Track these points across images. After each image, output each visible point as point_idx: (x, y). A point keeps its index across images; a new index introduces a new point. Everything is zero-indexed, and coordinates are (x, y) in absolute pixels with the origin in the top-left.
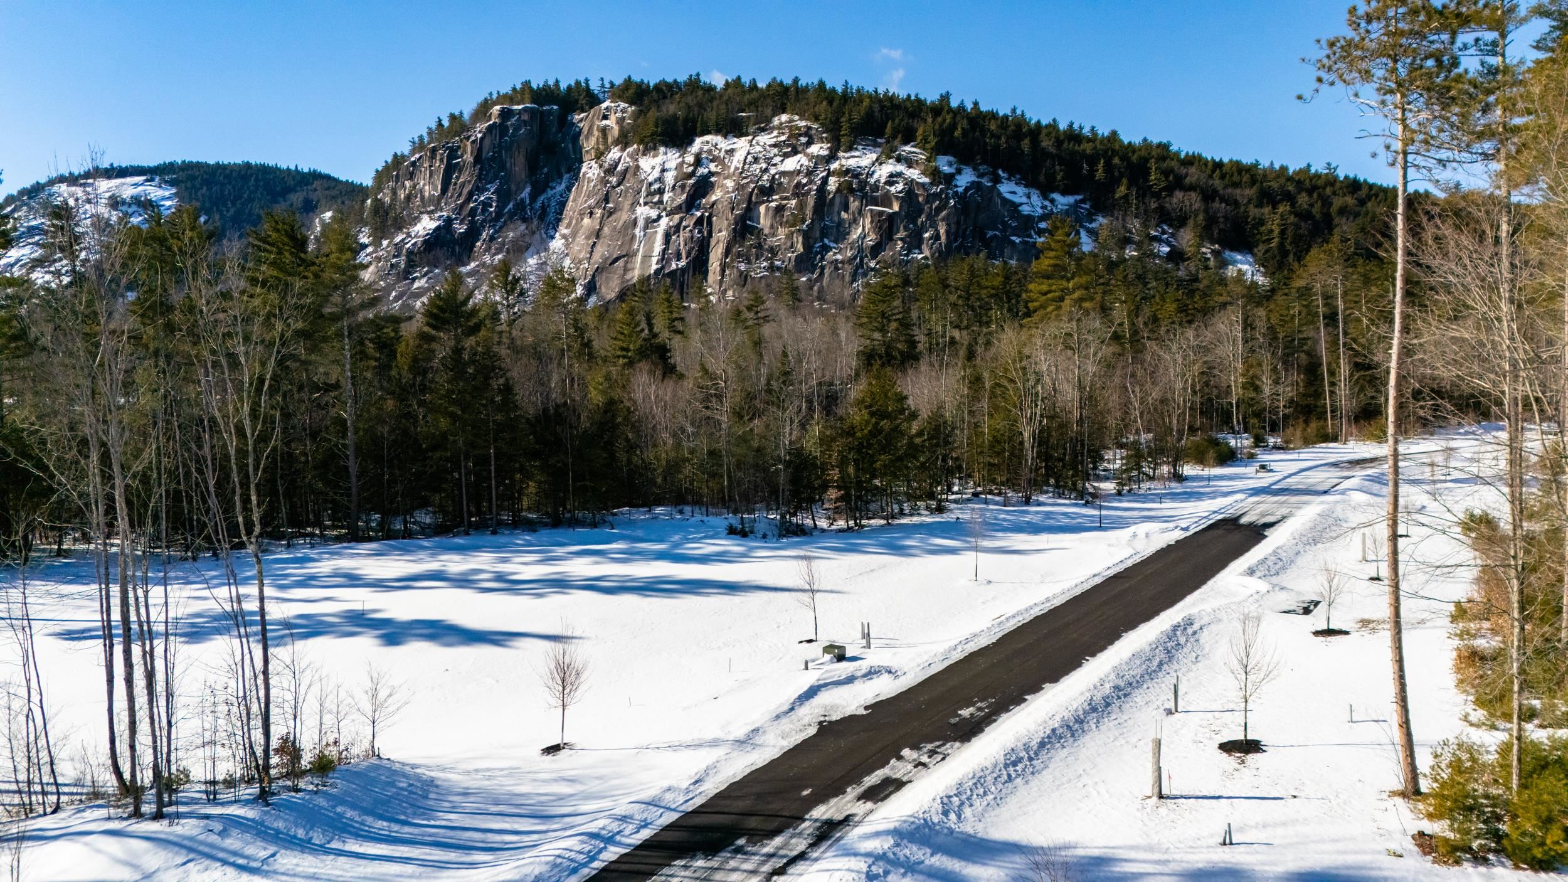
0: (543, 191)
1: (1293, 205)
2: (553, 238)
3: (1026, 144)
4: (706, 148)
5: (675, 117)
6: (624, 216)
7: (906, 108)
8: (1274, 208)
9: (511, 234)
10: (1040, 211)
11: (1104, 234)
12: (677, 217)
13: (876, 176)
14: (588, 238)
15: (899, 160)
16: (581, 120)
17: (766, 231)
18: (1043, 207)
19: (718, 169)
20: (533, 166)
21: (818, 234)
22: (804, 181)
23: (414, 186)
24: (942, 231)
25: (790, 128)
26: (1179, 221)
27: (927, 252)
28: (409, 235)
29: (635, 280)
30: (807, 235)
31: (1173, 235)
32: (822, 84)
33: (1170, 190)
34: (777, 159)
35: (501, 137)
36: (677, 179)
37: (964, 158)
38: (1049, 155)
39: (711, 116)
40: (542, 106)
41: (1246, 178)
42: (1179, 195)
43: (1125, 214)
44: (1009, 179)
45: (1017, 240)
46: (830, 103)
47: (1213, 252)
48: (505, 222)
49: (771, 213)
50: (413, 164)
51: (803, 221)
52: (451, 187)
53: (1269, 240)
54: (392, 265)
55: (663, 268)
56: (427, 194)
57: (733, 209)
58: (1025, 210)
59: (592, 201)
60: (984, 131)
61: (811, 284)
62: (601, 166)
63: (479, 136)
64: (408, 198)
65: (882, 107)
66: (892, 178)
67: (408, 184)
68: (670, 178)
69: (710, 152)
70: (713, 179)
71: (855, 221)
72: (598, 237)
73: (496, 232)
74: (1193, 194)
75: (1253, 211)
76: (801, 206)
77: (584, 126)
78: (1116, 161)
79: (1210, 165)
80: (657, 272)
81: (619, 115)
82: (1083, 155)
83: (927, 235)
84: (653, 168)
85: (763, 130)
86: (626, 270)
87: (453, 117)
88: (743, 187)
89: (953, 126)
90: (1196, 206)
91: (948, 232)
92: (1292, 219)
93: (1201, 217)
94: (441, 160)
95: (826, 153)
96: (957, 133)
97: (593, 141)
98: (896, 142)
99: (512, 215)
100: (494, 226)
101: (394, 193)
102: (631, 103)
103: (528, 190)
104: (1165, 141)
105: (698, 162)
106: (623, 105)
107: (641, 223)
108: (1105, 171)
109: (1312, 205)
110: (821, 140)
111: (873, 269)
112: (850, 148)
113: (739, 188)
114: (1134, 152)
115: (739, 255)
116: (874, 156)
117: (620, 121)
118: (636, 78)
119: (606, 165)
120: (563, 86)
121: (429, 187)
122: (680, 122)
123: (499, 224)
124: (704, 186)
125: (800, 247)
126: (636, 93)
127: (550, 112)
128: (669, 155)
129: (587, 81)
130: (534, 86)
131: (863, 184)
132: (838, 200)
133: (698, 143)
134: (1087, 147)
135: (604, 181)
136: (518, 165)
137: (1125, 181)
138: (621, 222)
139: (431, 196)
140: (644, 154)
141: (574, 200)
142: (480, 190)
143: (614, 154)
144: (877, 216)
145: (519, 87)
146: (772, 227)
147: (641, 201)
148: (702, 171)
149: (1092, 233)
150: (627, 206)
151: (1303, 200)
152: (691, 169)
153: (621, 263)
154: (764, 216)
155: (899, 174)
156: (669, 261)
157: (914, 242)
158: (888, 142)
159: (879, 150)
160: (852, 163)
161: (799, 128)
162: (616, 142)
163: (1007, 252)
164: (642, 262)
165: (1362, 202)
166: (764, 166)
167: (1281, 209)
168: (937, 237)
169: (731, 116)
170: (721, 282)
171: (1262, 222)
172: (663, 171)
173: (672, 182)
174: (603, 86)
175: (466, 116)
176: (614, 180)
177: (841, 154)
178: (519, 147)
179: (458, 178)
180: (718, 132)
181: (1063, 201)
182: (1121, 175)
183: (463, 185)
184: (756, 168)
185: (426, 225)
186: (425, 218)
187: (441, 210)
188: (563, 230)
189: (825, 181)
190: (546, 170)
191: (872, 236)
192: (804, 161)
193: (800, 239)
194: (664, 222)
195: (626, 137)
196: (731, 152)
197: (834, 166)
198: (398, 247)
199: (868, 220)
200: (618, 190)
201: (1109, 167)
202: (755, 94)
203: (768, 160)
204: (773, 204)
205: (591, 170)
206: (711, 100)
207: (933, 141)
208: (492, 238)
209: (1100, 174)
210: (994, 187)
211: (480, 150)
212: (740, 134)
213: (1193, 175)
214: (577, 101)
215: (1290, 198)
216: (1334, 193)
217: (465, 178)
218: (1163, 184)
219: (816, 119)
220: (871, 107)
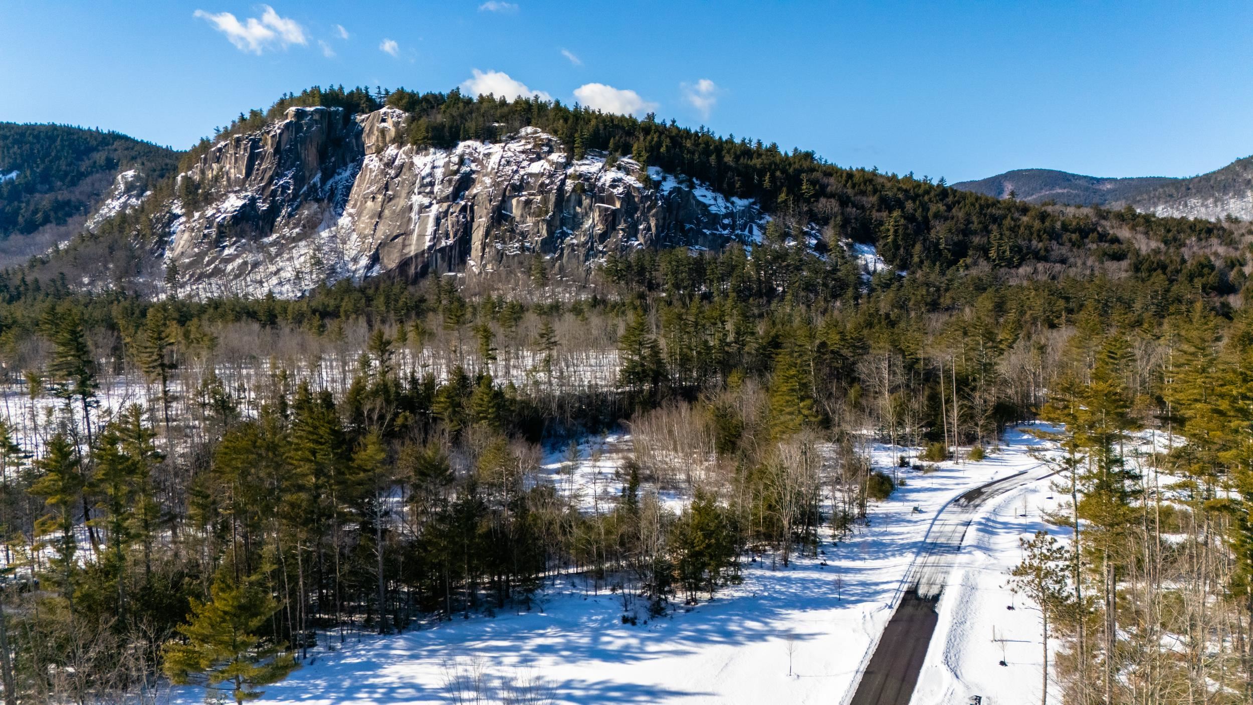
0: (332, 176)
1: (903, 211)
2: (341, 215)
3: (713, 159)
4: (467, 151)
5: (443, 126)
6: (402, 202)
7: (623, 128)
8: (890, 212)
9: (306, 212)
10: (724, 211)
11: (771, 229)
12: (445, 205)
13: (602, 180)
14: (371, 218)
15: (619, 168)
16: (363, 121)
17: (518, 219)
18: (726, 208)
19: (478, 168)
20: (323, 156)
21: (558, 223)
22: (547, 181)
23: (221, 168)
24: (653, 224)
25: (535, 138)
26: (824, 221)
27: (641, 240)
28: (218, 211)
29: (412, 254)
30: (549, 224)
31: (819, 231)
32: (558, 103)
33: (817, 196)
34: (525, 163)
35: (297, 133)
36: (445, 175)
37: (668, 168)
38: (729, 168)
39: (471, 125)
40: (328, 106)
41: (870, 188)
42: (823, 200)
43: (785, 215)
44: (701, 186)
45: (708, 232)
46: (566, 120)
47: (847, 244)
48: (301, 202)
49: (521, 205)
50: (220, 150)
51: (547, 212)
52: (255, 172)
53: (887, 237)
54: (205, 236)
55: (434, 245)
56: (232, 176)
57: (491, 201)
58: (713, 209)
59: (374, 188)
60: (681, 146)
61: (554, 260)
62: (381, 160)
63: (279, 131)
64: (216, 179)
65: (605, 126)
66: (615, 183)
67: (215, 166)
68: (439, 173)
69: (471, 154)
70: (474, 176)
71: (587, 214)
72: (380, 217)
73: (293, 210)
74: (833, 200)
75: (875, 215)
76: (545, 201)
77: (366, 126)
78: (778, 173)
79: (844, 175)
80: (430, 248)
81: (395, 119)
82: (754, 168)
83: (641, 227)
84: (425, 165)
85: (512, 138)
86: (404, 246)
87: (253, 113)
88: (499, 184)
89: (659, 144)
90: (836, 209)
91: (657, 226)
92: (902, 221)
93: (839, 218)
94: (245, 149)
95: (563, 160)
96: (663, 150)
97: (373, 139)
98: (617, 155)
99: (306, 196)
100: (291, 205)
101: (203, 172)
102: (406, 110)
103: (319, 175)
104: (810, 150)
105: (462, 162)
106: (398, 111)
107: (416, 208)
108: (770, 181)
109: (915, 210)
110: (560, 150)
111: (601, 252)
112: (582, 158)
113: (495, 184)
114: (790, 164)
115: (496, 237)
116: (600, 165)
117: (396, 124)
118: (408, 90)
119: (385, 160)
120: (346, 92)
121: (236, 172)
122: (446, 129)
123: (296, 204)
124: (466, 181)
125: (544, 233)
126: (408, 102)
127: (336, 112)
128: (438, 155)
129: (367, 88)
130: (323, 91)
131: (593, 186)
132: (573, 198)
133: (461, 147)
134: (756, 162)
135: (384, 173)
136: (311, 155)
137: (785, 189)
138: (399, 207)
139: (237, 179)
140: (417, 153)
141: (358, 186)
142: (280, 176)
143: (392, 150)
144: (604, 212)
145: (308, 90)
146: (522, 216)
147: (416, 191)
148: (465, 169)
149: (761, 227)
150: (404, 194)
151: (909, 205)
152: (456, 167)
153: (399, 240)
154: (516, 207)
155: (620, 180)
156: (439, 239)
157: (632, 232)
158: (611, 154)
159: (604, 160)
160: (584, 169)
161: (542, 140)
162: (393, 141)
163: (700, 240)
164: (418, 240)
165: (949, 208)
166: (515, 168)
167: (895, 214)
168: (648, 229)
169: (488, 124)
170: (482, 257)
171: (881, 223)
172: (434, 167)
173: (441, 177)
174: (379, 93)
175: (265, 113)
176: (392, 172)
177: (575, 162)
178: (311, 142)
179: (260, 165)
180: (477, 137)
181: (741, 203)
182: (782, 185)
183: (265, 171)
184: (509, 170)
185: (233, 203)
186: (232, 196)
187: (246, 190)
188: (349, 209)
189: (563, 182)
190: (333, 159)
191: (600, 226)
192: (547, 166)
193: (545, 227)
194: (435, 208)
195: (401, 137)
196: (488, 155)
197: (570, 171)
198: (210, 221)
199: (597, 214)
200: (396, 180)
201: (773, 179)
202: (505, 109)
203: (518, 163)
204: (523, 199)
205: (372, 162)
206: (471, 112)
207: (645, 155)
208: (290, 215)
209: (767, 183)
210: (690, 192)
211: (279, 143)
212: (495, 142)
213: (833, 184)
214: (358, 105)
215: (900, 205)
216: (930, 200)
217: (266, 165)
218: (812, 192)
219: (555, 132)
220: (597, 126)
